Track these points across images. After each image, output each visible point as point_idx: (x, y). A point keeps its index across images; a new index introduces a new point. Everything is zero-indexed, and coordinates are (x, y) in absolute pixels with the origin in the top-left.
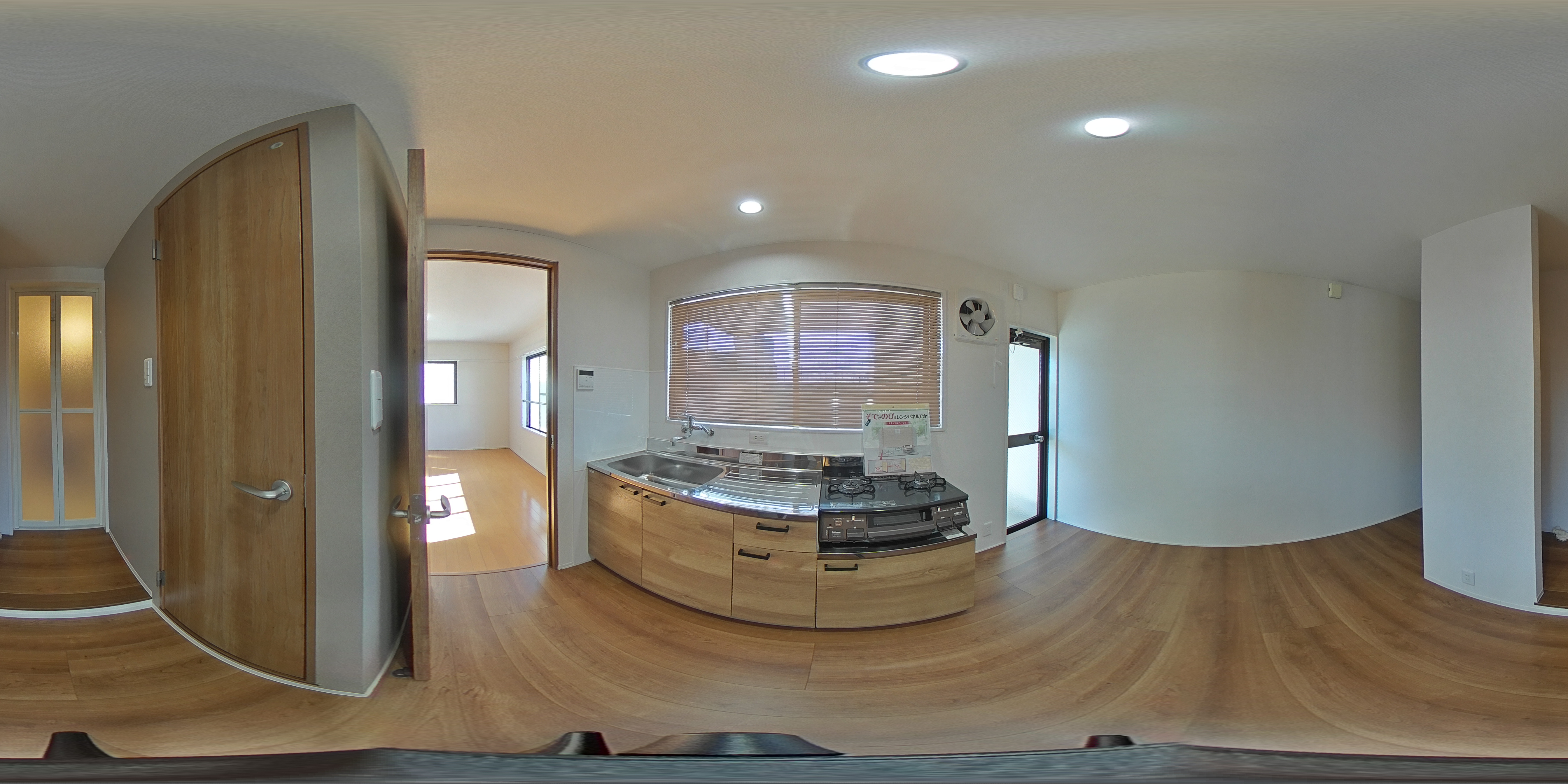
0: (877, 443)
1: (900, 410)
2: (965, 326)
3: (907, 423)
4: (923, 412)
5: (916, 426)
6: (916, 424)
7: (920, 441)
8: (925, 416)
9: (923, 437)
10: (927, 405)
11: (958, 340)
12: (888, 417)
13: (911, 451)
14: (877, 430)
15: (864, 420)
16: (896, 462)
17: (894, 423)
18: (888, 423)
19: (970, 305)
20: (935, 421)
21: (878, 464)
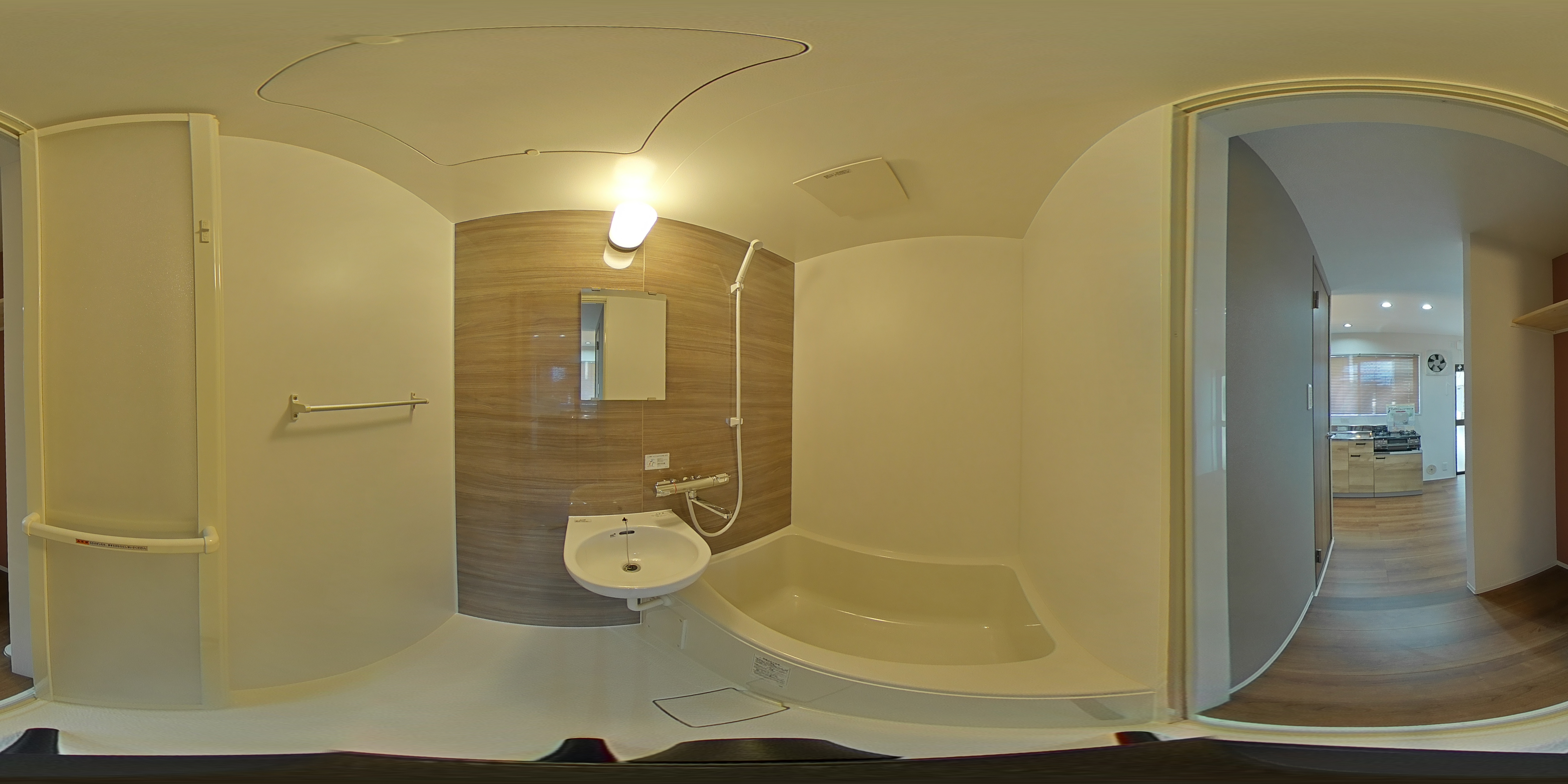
0: (1392, 420)
1: (1403, 406)
2: (1430, 368)
3: (1404, 411)
4: (1412, 407)
5: (1409, 413)
6: (1408, 412)
7: (1410, 419)
8: (1412, 409)
9: (1411, 417)
10: (1413, 404)
11: (1427, 375)
12: (1397, 409)
13: (1406, 423)
14: (1392, 414)
15: (1387, 411)
16: (1400, 427)
17: (1399, 412)
18: (1397, 412)
19: (1433, 358)
20: (1417, 411)
21: (1393, 428)
